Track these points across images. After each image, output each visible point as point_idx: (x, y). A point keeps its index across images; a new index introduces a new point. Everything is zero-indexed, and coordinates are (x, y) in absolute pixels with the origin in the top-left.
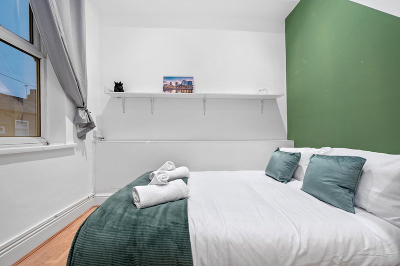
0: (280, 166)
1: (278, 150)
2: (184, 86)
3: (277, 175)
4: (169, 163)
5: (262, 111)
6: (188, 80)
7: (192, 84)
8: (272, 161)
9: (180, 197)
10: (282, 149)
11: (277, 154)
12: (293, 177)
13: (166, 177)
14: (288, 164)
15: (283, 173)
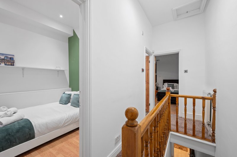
0: (64, 99)
1: (64, 93)
2: (7, 60)
3: (63, 102)
4: (3, 107)
5: (58, 75)
6: (10, 57)
7: (13, 59)
8: (62, 97)
9: (21, 119)
10: (66, 93)
11: (64, 95)
12: (69, 102)
13: (12, 113)
14: (67, 98)
15: (65, 101)
